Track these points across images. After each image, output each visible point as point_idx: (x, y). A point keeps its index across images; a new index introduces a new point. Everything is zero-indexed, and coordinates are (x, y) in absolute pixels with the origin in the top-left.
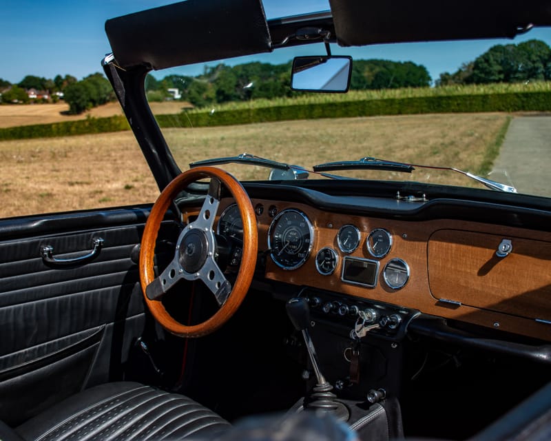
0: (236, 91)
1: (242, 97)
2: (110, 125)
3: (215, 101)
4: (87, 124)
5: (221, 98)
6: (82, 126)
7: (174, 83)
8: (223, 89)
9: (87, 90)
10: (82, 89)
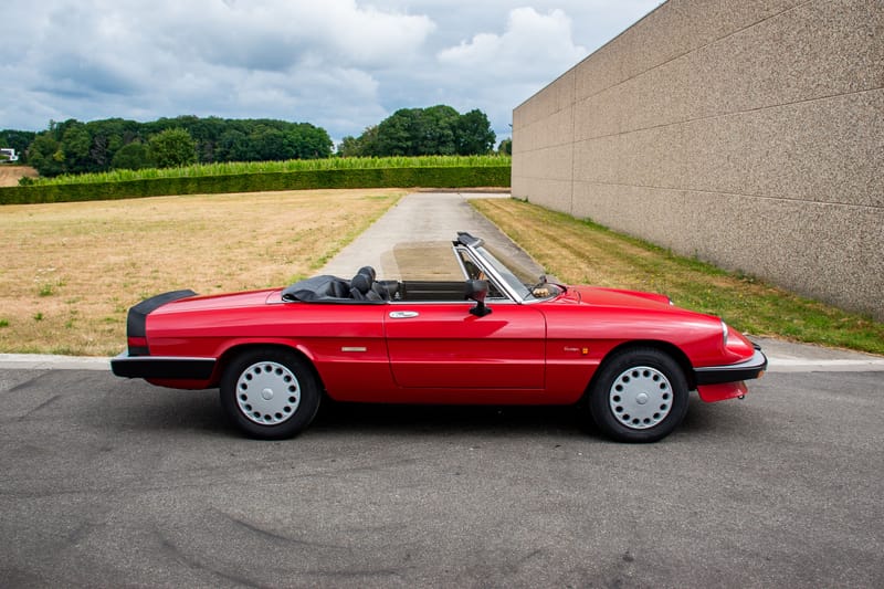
0: (91, 154)
7: (9, 140)
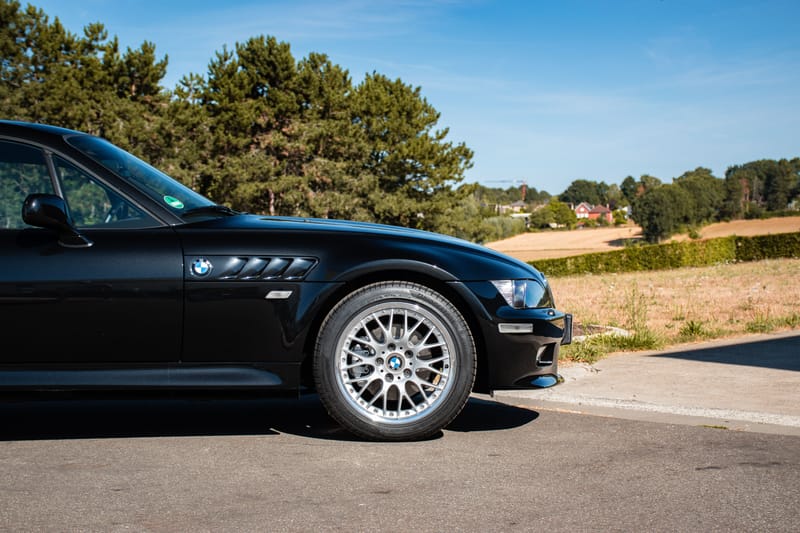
9: (675, 201)
10: (665, 199)
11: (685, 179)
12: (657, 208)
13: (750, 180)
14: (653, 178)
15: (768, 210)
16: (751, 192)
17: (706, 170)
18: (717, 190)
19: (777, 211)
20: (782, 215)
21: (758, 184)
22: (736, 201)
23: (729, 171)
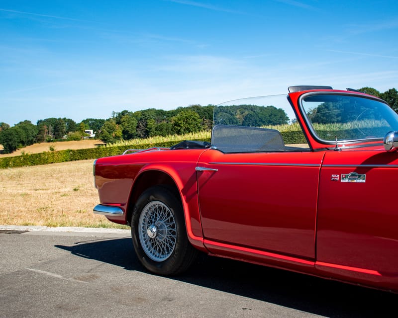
0: (137, 131)
1: (142, 136)
2: (40, 159)
3: (122, 139)
4: (22, 159)
5: (126, 136)
6: (18, 161)
7: (90, 125)
8: (127, 129)
9: (18, 134)
10: (13, 133)
11: (20, 125)
12: (10, 137)
13: (48, 127)
14: (5, 124)
15: (56, 138)
16: (48, 132)
17: (29, 121)
18: (35, 130)
19: (59, 139)
20: (61, 141)
21: (51, 128)
22: (43, 134)
23: (39, 122)
